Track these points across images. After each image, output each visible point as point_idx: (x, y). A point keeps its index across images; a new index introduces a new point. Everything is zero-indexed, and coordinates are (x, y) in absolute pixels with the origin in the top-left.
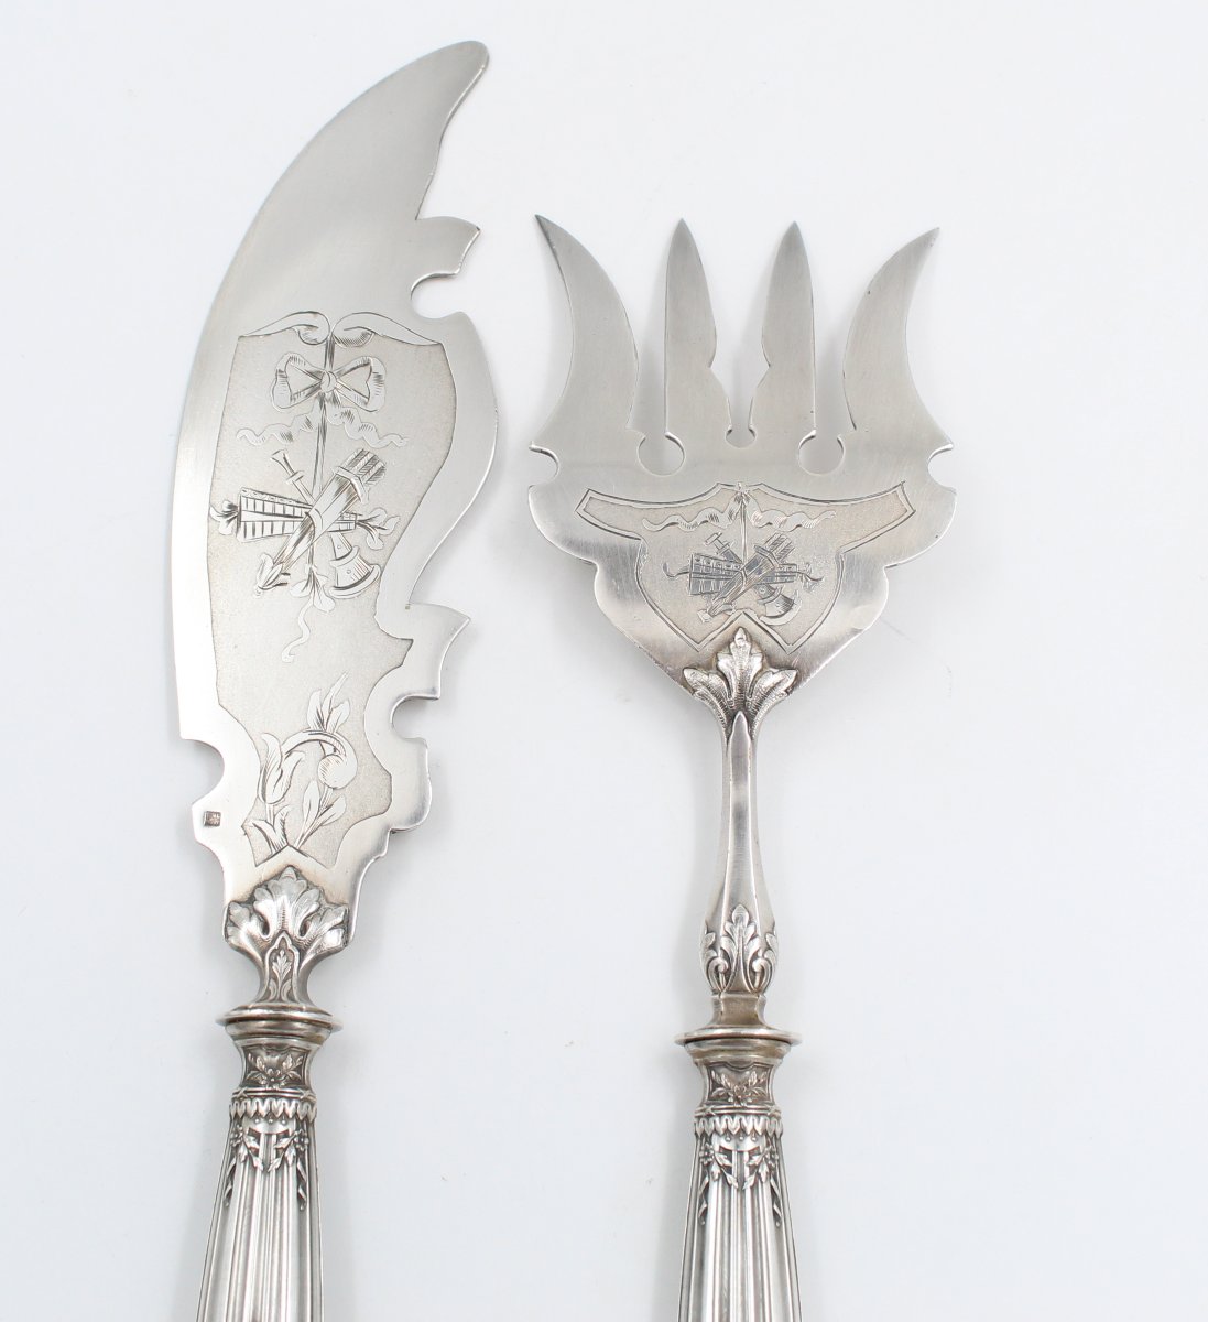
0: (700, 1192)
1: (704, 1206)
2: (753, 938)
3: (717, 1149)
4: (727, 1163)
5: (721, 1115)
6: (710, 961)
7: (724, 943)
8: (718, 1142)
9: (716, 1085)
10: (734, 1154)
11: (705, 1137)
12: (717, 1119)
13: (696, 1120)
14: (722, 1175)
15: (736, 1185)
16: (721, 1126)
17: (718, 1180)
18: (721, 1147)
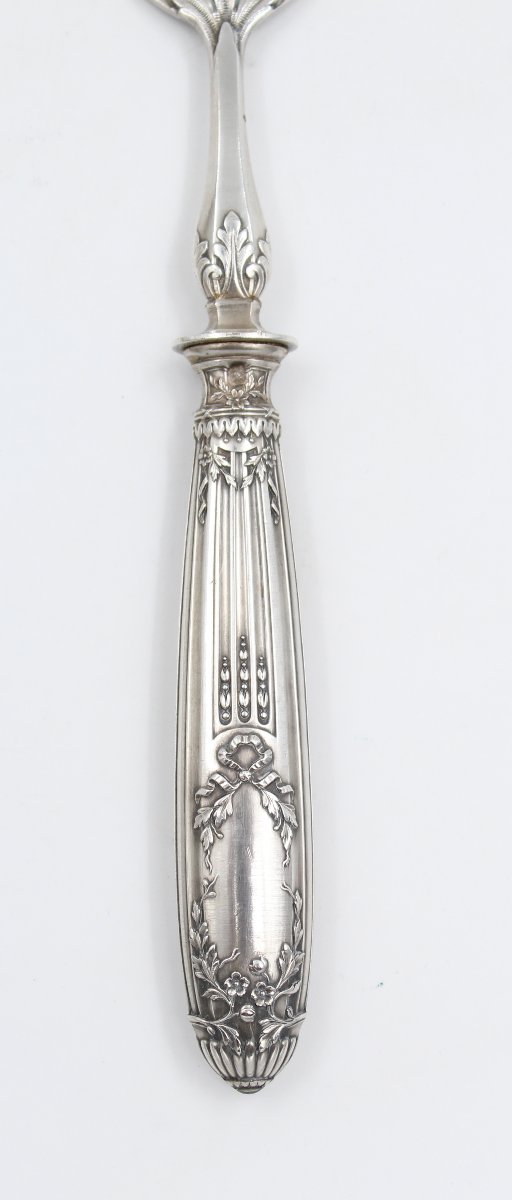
0: (200, 493)
1: (204, 506)
2: (245, 244)
3: (215, 450)
4: (225, 463)
5: (219, 418)
6: (203, 271)
7: (217, 250)
8: (217, 445)
9: (213, 388)
10: (233, 455)
11: (203, 440)
12: (215, 422)
13: (195, 425)
14: (221, 476)
15: (235, 484)
16: (219, 428)
17: (217, 480)
18: (219, 448)
